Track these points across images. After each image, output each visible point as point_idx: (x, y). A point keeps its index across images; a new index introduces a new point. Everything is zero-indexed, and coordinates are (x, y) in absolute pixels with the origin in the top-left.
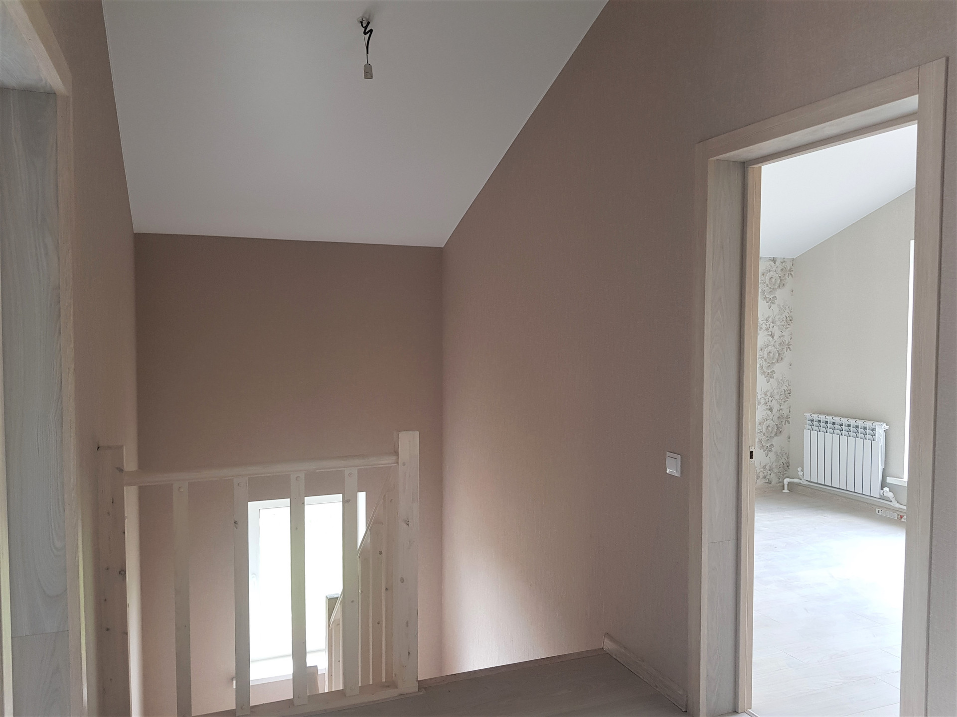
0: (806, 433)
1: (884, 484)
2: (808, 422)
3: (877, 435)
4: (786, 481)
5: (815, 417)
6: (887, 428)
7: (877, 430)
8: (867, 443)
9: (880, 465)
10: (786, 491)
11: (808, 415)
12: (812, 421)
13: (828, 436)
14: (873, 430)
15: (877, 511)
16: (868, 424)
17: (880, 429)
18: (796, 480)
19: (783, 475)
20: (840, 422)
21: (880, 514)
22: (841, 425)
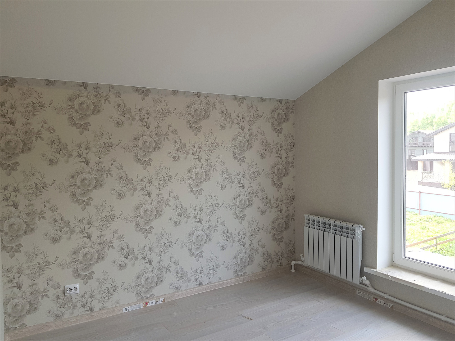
0: (306, 229)
1: (362, 274)
2: (306, 221)
3: (356, 235)
4: (293, 263)
5: (311, 217)
6: (364, 229)
7: (356, 231)
8: (349, 240)
9: (359, 258)
10: (293, 270)
11: (306, 216)
12: (309, 220)
13: (321, 232)
14: (354, 230)
15: (357, 293)
16: (350, 225)
17: (359, 230)
18: (300, 263)
19: (291, 258)
20: (329, 223)
21: (360, 295)
22: (330, 225)
